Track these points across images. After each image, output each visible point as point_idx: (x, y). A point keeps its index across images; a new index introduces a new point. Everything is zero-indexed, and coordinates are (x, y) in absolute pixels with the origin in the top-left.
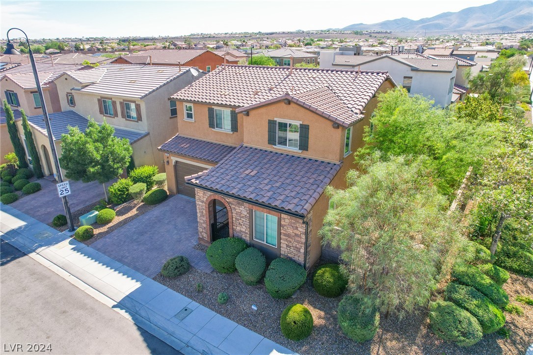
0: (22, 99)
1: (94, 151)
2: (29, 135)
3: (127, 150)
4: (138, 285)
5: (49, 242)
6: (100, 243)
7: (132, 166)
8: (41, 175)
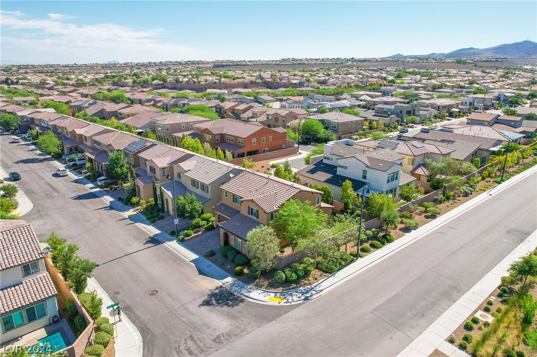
0: (157, 171)
1: (188, 207)
2: (162, 193)
3: (200, 207)
4: (198, 257)
5: (170, 240)
6: (186, 243)
7: (202, 213)
8: (163, 211)
